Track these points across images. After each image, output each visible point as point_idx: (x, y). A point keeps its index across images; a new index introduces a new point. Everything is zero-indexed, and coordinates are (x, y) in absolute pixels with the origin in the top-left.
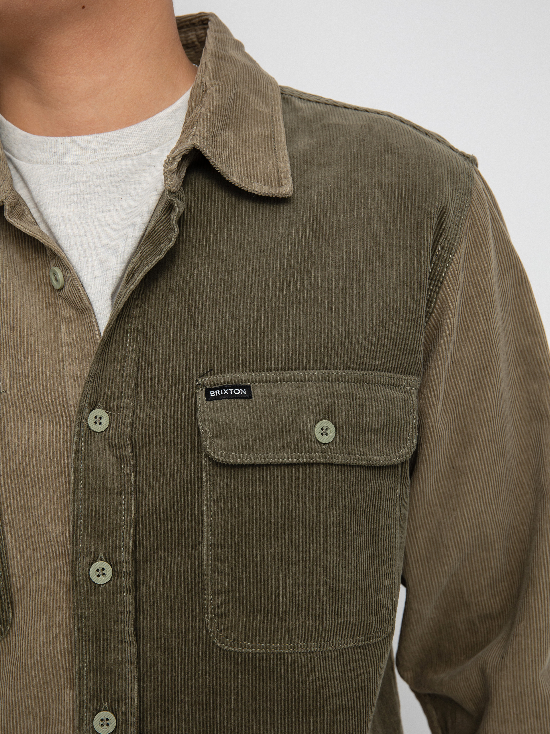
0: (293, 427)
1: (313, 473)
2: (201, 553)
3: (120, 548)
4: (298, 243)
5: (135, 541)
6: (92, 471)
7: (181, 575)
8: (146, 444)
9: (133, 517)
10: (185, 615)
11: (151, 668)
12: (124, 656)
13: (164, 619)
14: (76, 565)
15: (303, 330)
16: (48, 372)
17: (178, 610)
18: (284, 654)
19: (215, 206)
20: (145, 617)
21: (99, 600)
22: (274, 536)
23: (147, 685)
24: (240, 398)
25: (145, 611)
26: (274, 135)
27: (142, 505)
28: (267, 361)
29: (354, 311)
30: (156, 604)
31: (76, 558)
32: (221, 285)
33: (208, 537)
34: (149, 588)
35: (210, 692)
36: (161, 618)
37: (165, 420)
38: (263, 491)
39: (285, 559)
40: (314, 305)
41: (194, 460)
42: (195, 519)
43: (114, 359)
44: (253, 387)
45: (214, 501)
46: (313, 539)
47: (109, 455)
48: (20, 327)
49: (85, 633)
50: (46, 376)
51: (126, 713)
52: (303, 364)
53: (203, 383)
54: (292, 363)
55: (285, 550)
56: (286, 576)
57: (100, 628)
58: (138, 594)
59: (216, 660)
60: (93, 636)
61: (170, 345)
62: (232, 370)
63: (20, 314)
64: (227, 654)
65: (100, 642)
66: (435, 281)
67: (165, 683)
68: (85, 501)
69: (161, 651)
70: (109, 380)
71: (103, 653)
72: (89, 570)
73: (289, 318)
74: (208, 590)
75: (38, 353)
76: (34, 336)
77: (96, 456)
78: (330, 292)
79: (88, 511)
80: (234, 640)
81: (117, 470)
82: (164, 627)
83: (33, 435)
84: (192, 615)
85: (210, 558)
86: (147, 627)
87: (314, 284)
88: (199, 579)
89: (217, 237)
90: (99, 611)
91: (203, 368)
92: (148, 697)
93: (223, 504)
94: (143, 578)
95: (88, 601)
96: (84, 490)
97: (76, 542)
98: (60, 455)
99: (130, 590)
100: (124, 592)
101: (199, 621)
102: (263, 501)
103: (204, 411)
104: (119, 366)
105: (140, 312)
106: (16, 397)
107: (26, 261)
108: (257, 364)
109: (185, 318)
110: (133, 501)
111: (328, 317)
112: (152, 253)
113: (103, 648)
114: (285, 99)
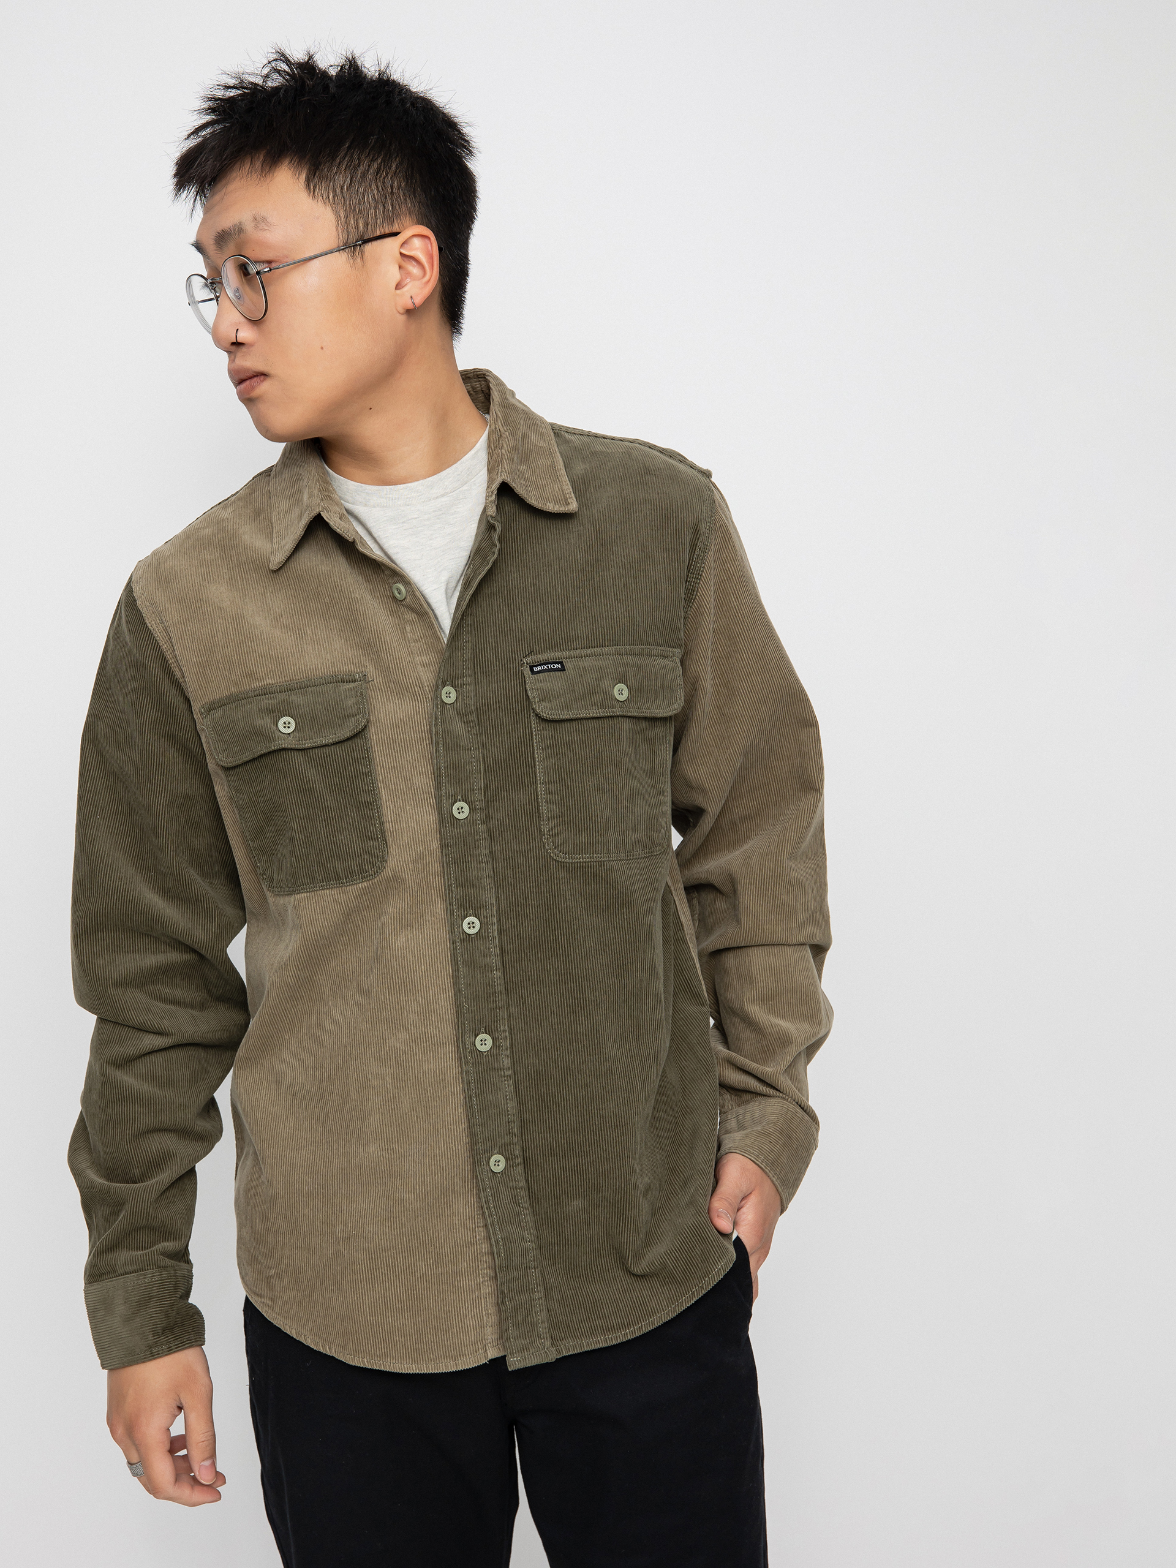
0: (598, 690)
1: (614, 723)
2: (536, 790)
3: (473, 791)
5: (484, 784)
6: (448, 733)
7: (521, 808)
8: (486, 711)
9: (481, 766)
10: (527, 839)
11: (503, 882)
12: (482, 873)
13: (511, 843)
14: (441, 805)
15: (598, 617)
17: (521, 835)
18: (604, 861)
20: (496, 842)
21: (460, 832)
22: (591, 772)
23: (501, 895)
25: (496, 838)
26: (555, 465)
27: (487, 757)
28: (573, 642)
29: (634, 600)
30: (503, 832)
31: (441, 801)
32: (531, 587)
33: (540, 778)
34: (498, 821)
35: (550, 895)
36: (508, 842)
37: (499, 692)
38: (580, 738)
39: (600, 789)
40: (604, 598)
41: (525, 720)
42: (529, 764)
43: (456, 648)
44: (565, 662)
45: (543, 749)
46: (618, 774)
47: (460, 721)
48: (377, 631)
49: (452, 858)
51: (487, 917)
52: (600, 642)
53: (527, 661)
54: (592, 642)
55: (599, 782)
56: (601, 803)
57: (462, 853)
58: (489, 825)
59: (553, 871)
60: (457, 860)
61: (497, 635)
62: (547, 650)
63: (375, 621)
64: (561, 865)
65: (463, 864)
66: (696, 575)
68: (444, 757)
69: (510, 868)
70: (454, 664)
71: (466, 872)
72: (452, 809)
73: (586, 609)
74: (543, 817)
75: (394, 649)
76: (389, 636)
77: (449, 722)
79: (447, 764)
80: (566, 854)
81: (467, 732)
82: (511, 849)
84: (532, 837)
85: (543, 792)
86: (498, 850)
88: (536, 810)
90: (461, 841)
91: (525, 651)
92: (502, 906)
93: (550, 751)
95: (452, 833)
96: (443, 748)
97: (440, 788)
98: (421, 724)
99: (483, 822)
100: (479, 825)
101: (538, 842)
102: (581, 746)
103: (531, 682)
104: (459, 654)
105: (471, 611)
106: (382, 684)
107: (367, 581)
108: (566, 645)
109: (506, 614)
110: (480, 754)
111: (616, 606)
112: (481, 565)
113: (466, 868)
114: (556, 434)
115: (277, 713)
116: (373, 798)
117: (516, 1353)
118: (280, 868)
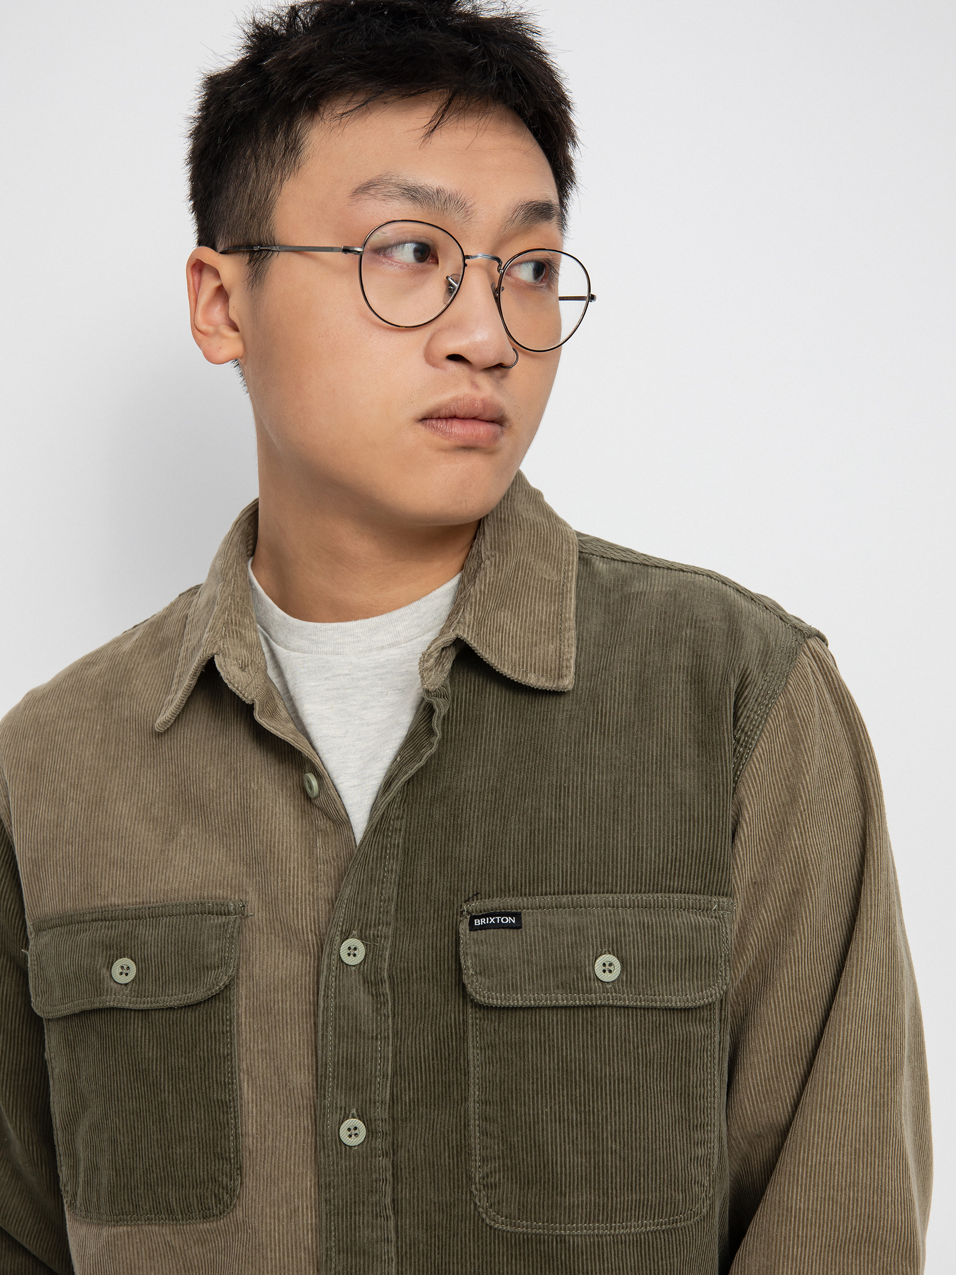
0: (570, 963)
1: (596, 1017)
2: (466, 1111)
3: (375, 1103)
4: (579, 742)
5: (392, 1094)
6: (344, 1011)
7: (444, 1137)
8: (405, 980)
9: (390, 1066)
10: (450, 1185)
11: (410, 1249)
12: (379, 1234)
13: (426, 1190)
14: (323, 1123)
15: (584, 846)
16: (300, 894)
17: (442, 1180)
18: (565, 1236)
19: (489, 698)
20: (404, 1186)
21: (350, 1166)
22: (550, 1093)
23: (406, 1270)
24: (507, 928)
25: (404, 1180)
26: (561, 610)
27: (400, 1052)
28: (542, 883)
30: (416, 1171)
31: (324, 1115)
32: (492, 793)
33: (474, 1092)
34: (408, 1152)
36: (422, 1188)
37: (426, 952)
38: (536, 1038)
39: (564, 1120)
40: (597, 816)
42: (461, 1069)
43: (371, 880)
44: (525, 914)
45: (481, 1049)
46: (597, 1097)
47: (364, 992)
48: (271, 841)
49: (334, 1205)
50: (297, 898)
52: (583, 886)
53: (468, 909)
54: (571, 885)
55: (564, 1109)
56: (565, 1141)
57: (351, 1199)
58: (395, 1159)
59: (486, 1241)
60: (342, 1209)
61: (433, 863)
62: (501, 894)
63: (271, 826)
64: (499, 1234)
65: (351, 1216)
67: (427, 1268)
68: (335, 1047)
69: (423, 1228)
70: (365, 904)
71: (355, 1229)
72: (339, 1129)
73: (567, 832)
74: (476, 1155)
75: (290, 872)
76: (286, 851)
77: (348, 994)
78: (616, 800)
79: (338, 1058)
80: (506, 1217)
81: (373, 1011)
82: (426, 1198)
83: (280, 967)
84: (458, 1185)
85: (477, 1117)
86: (406, 1199)
87: (598, 790)
88: (465, 1142)
89: (490, 735)
90: (350, 1179)
91: (469, 891)
93: (490, 1052)
94: (402, 1139)
95: (337, 1166)
96: (335, 1033)
97: (323, 1096)
98: (309, 991)
99: (387, 1153)
100: (379, 1157)
101: (466, 1193)
102: (537, 1050)
103: (466, 943)
104: (376, 889)
105: (401, 824)
106: (264, 924)
108: (530, 886)
109: (450, 832)
110: (390, 1047)
111: (614, 830)
112: (412, 759)
113: (355, 1223)
114: (584, 560)
115: (114, 951)
116: (230, 1096)
118: (88, 1183)
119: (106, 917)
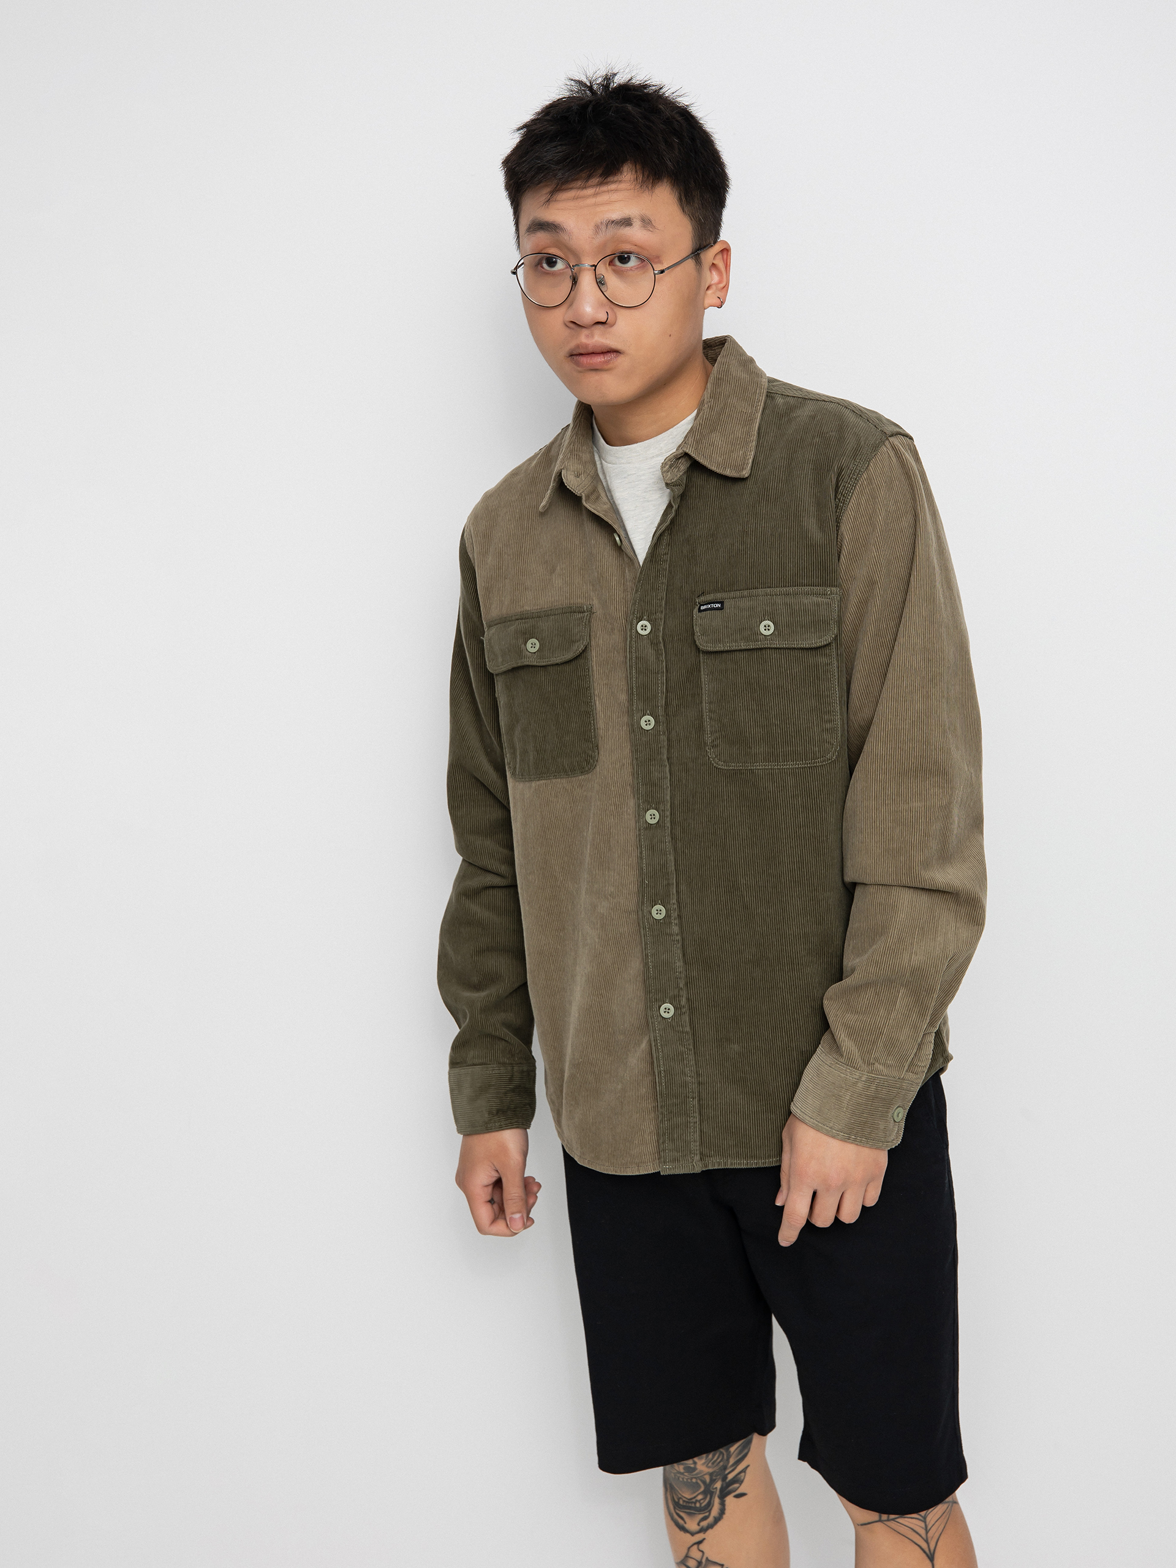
0: (747, 626)
1: (763, 654)
2: (702, 708)
3: (658, 707)
4: (754, 506)
5: (666, 702)
6: (640, 660)
7: (692, 723)
9: (664, 687)
10: (695, 747)
11: (678, 782)
12: (662, 775)
13: (685, 751)
14: (633, 719)
15: (756, 563)
16: (618, 599)
17: (692, 745)
18: (754, 770)
20: (673, 750)
21: (647, 740)
22: (742, 696)
23: (677, 793)
25: (673, 746)
26: (750, 430)
27: (669, 679)
28: (736, 585)
30: (679, 742)
31: (633, 714)
33: (705, 698)
34: (675, 731)
35: (711, 796)
37: (679, 626)
38: (733, 667)
39: (749, 710)
40: (763, 546)
42: (698, 686)
43: (653, 588)
44: (726, 602)
45: (707, 674)
46: (766, 697)
47: (650, 649)
48: (603, 571)
49: (639, 761)
50: (617, 601)
51: (664, 811)
52: (755, 585)
53: (699, 601)
54: (748, 585)
55: (749, 704)
56: (750, 721)
57: (648, 757)
58: (669, 735)
59: (714, 775)
60: (644, 763)
62: (715, 592)
63: (602, 563)
64: (720, 771)
65: (647, 766)
67: (687, 793)
68: (637, 679)
69: (684, 771)
70: (650, 602)
71: (651, 773)
72: (641, 722)
73: (747, 556)
74: (707, 731)
75: (612, 587)
76: (610, 576)
77: (642, 650)
78: (773, 537)
79: (638, 684)
80: (724, 762)
81: (656, 659)
82: (686, 756)
84: (700, 747)
85: (707, 711)
86: (674, 756)
87: (764, 532)
88: (702, 725)
90: (647, 746)
91: (701, 591)
92: (676, 800)
94: (672, 725)
95: (641, 741)
96: (636, 671)
97: (633, 704)
99: (665, 732)
100: (661, 734)
101: (704, 751)
102: (734, 674)
103: (697, 619)
104: (655, 593)
105: (667, 557)
106: (602, 616)
108: (730, 587)
109: (691, 560)
110: (665, 677)
111: (771, 553)
113: (650, 770)
114: (770, 395)
115: (527, 635)
116: (590, 708)
117: (668, 1162)
118: (522, 760)
119: (523, 617)
